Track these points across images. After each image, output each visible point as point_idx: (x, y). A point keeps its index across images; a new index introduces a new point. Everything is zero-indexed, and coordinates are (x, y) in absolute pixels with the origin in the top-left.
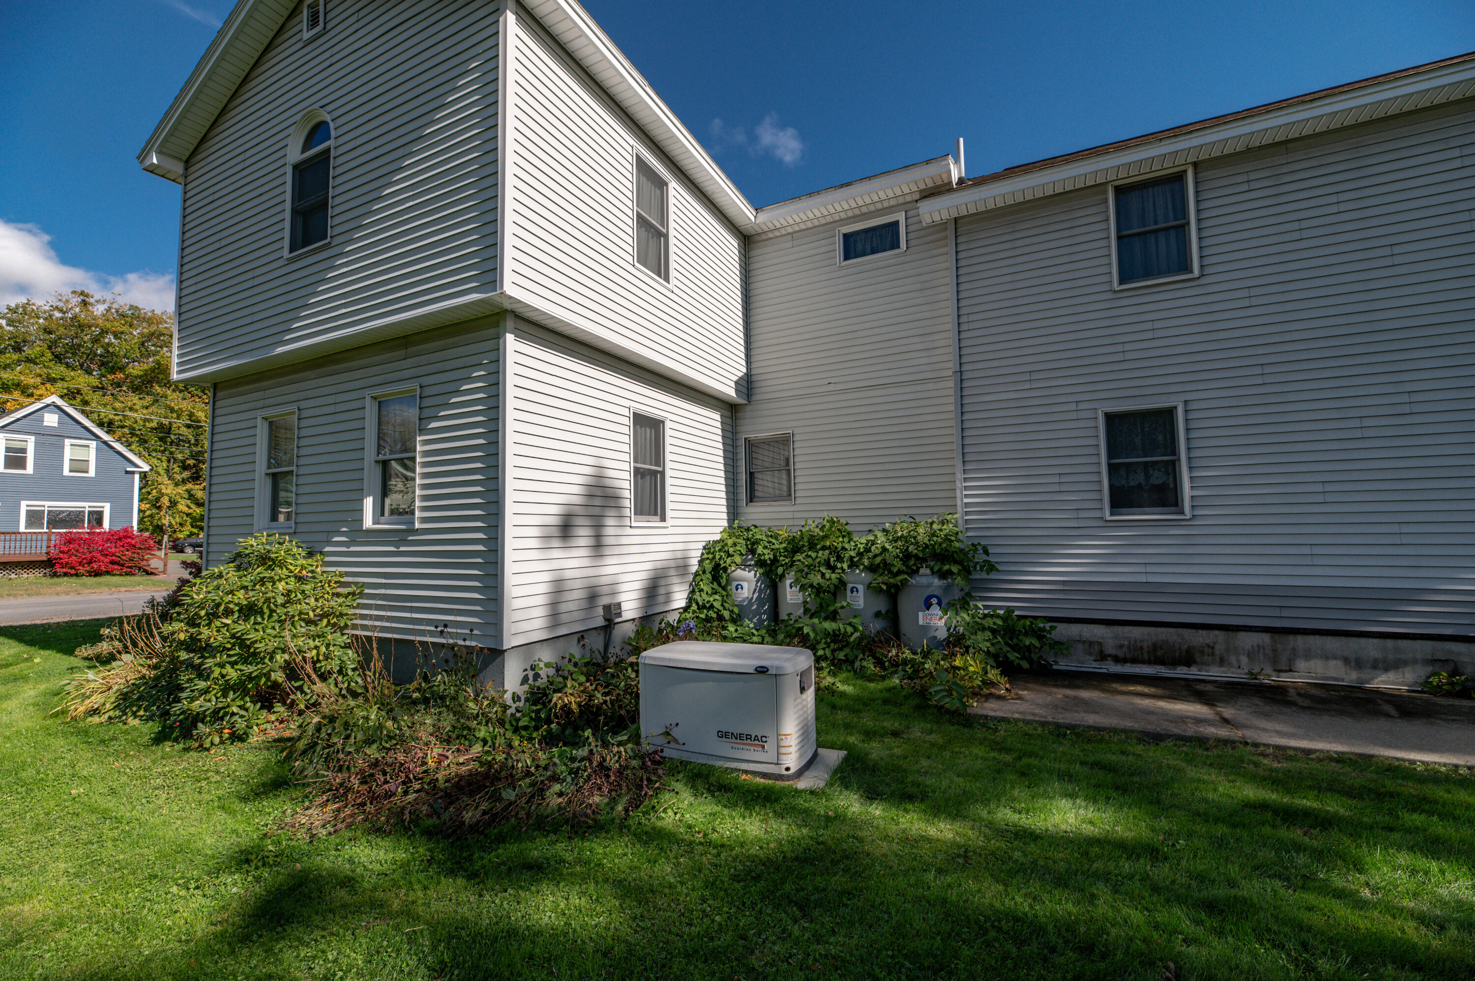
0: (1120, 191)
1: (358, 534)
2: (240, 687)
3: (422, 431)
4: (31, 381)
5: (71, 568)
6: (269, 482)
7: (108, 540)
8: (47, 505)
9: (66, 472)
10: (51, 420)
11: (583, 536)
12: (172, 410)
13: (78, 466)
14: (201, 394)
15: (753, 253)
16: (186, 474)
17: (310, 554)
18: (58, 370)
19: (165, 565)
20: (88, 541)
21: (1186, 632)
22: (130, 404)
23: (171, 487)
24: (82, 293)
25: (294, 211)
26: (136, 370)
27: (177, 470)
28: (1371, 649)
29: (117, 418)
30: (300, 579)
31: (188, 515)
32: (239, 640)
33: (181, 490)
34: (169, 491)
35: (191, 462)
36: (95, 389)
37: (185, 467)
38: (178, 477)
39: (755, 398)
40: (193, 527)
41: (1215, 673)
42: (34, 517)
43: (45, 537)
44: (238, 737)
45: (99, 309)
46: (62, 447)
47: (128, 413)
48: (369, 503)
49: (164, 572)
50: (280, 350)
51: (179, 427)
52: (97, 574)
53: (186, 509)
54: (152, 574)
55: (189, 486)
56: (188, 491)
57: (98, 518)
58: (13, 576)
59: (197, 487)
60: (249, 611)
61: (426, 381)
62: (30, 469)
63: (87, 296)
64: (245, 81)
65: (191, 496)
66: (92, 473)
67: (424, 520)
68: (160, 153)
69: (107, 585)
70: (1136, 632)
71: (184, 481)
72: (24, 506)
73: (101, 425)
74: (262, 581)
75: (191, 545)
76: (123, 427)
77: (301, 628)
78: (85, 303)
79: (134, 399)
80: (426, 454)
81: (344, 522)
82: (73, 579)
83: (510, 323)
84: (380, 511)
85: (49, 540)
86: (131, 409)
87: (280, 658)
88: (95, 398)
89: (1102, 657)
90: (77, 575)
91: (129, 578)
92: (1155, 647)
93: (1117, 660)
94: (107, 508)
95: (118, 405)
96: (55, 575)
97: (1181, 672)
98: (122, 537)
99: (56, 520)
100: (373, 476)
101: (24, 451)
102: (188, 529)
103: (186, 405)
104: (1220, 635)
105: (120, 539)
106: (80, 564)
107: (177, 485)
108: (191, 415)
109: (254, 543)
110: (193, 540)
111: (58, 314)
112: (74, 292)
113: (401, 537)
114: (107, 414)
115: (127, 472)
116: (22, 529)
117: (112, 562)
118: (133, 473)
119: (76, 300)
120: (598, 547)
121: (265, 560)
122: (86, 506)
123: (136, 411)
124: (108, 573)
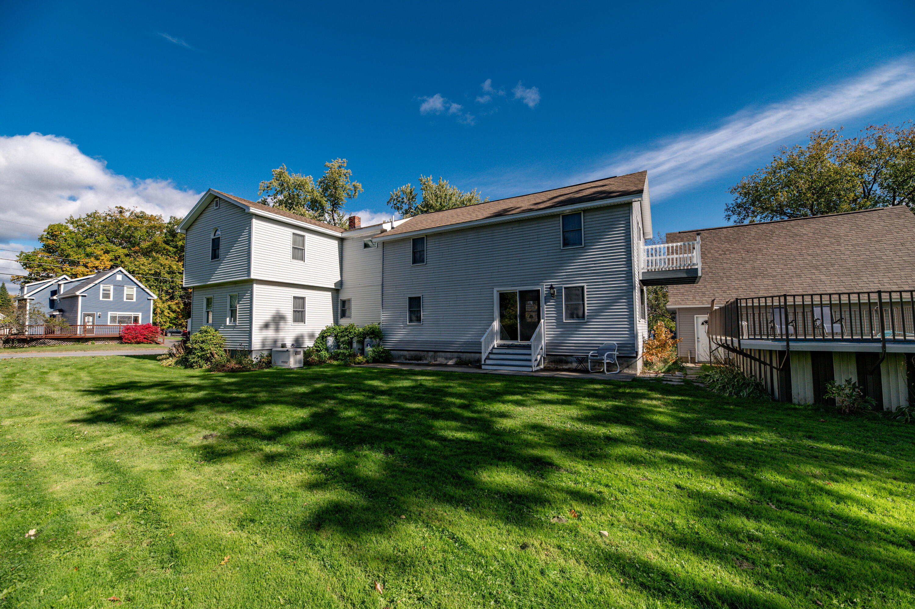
0: (413, 239)
1: (226, 326)
2: (201, 357)
3: (238, 303)
4: (99, 253)
5: (129, 340)
6: (206, 313)
7: (143, 329)
8: (118, 314)
9: (125, 300)
10: (119, 277)
11: (272, 327)
12: (161, 265)
13: (130, 297)
14: (174, 256)
15: (344, 243)
16: (168, 297)
17: (216, 331)
18: (111, 246)
19: (164, 340)
20: (135, 329)
21: (421, 352)
22: (142, 262)
23: (161, 303)
24: (120, 207)
25: (212, 250)
26: (144, 245)
27: (164, 295)
28: (449, 355)
29: (136, 269)
30: (213, 336)
31: (168, 317)
32: (201, 348)
33: (166, 305)
34: (160, 306)
35: (170, 291)
36: (127, 255)
37: (167, 293)
38: (164, 298)
39: (343, 287)
40: (170, 323)
41: (425, 362)
42: (113, 319)
43: (118, 327)
44: (201, 367)
45: (127, 214)
46: (123, 290)
47: (141, 267)
48: (228, 319)
49: (163, 343)
50: (209, 283)
51: (164, 274)
52: (138, 343)
53: (168, 315)
54: (158, 344)
55: (169, 303)
56: (169, 306)
57: (136, 319)
58: (107, 343)
59: (172, 303)
60: (203, 342)
61: (239, 292)
62: (111, 299)
63: (122, 208)
64: (201, 214)
65: (170, 308)
66: (135, 300)
67: (239, 323)
68: (181, 229)
69: (144, 347)
70: (412, 353)
71: (167, 300)
72: (110, 314)
73: (129, 272)
74: (205, 336)
75: (170, 332)
76: (139, 274)
77: (213, 346)
78: (121, 212)
79: (143, 260)
80: (239, 309)
81: (223, 323)
82: (130, 345)
83: (255, 282)
84: (230, 321)
85: (120, 328)
86: (143, 265)
87: (209, 351)
88: (127, 260)
89: (406, 359)
90: (131, 343)
91: (150, 345)
92: (415, 356)
93: (409, 360)
94: (140, 315)
95: (137, 263)
96: (122, 343)
97: (420, 362)
98: (147, 327)
99: (122, 320)
100: (229, 313)
101: (109, 291)
102: (168, 324)
103: (167, 262)
104: (426, 353)
105: (147, 329)
106: (133, 338)
107: (163, 303)
108: (170, 267)
109: (204, 328)
110: (170, 330)
111: (108, 218)
112: (116, 207)
113: (234, 327)
114: (132, 268)
115: (148, 299)
116: (109, 324)
117: (145, 338)
118: (150, 299)
119: (116, 211)
120: (277, 329)
121: (206, 332)
122: (133, 314)
123: (145, 266)
124: (142, 343)
